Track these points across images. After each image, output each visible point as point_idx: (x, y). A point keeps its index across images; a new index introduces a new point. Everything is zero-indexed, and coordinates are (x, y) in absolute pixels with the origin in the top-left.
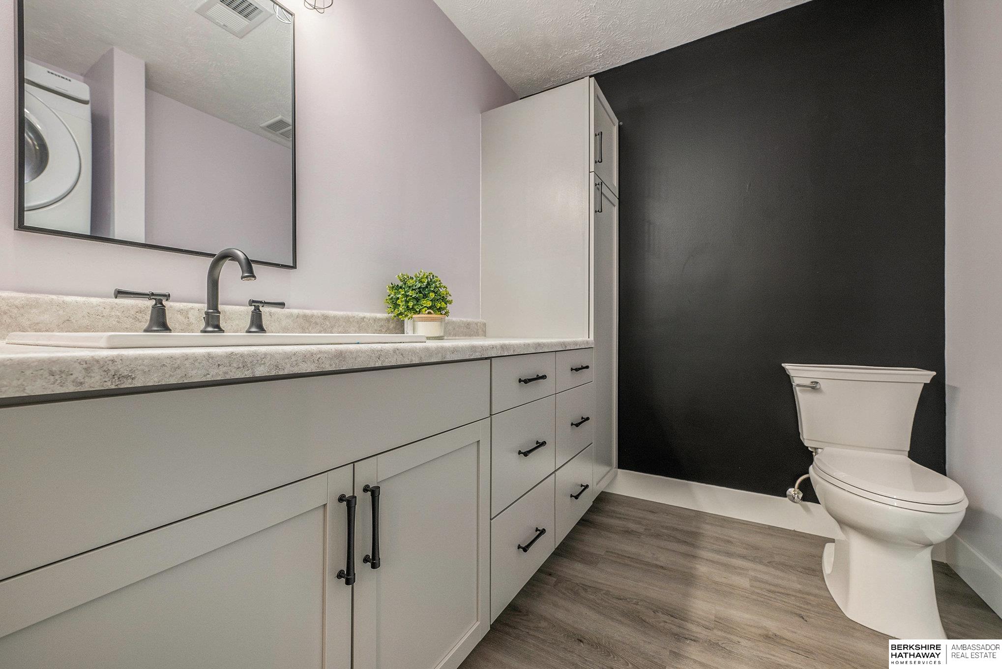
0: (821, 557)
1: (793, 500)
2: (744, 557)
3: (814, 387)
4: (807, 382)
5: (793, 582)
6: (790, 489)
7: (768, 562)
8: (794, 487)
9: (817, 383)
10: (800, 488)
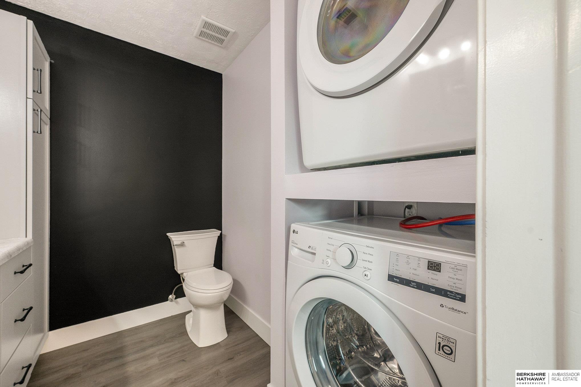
0: (185, 324)
1: (172, 301)
2: (152, 346)
3: (182, 245)
4: (179, 243)
5: (176, 345)
6: (170, 296)
7: (164, 341)
8: (172, 294)
9: (184, 242)
10: (174, 294)
